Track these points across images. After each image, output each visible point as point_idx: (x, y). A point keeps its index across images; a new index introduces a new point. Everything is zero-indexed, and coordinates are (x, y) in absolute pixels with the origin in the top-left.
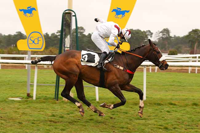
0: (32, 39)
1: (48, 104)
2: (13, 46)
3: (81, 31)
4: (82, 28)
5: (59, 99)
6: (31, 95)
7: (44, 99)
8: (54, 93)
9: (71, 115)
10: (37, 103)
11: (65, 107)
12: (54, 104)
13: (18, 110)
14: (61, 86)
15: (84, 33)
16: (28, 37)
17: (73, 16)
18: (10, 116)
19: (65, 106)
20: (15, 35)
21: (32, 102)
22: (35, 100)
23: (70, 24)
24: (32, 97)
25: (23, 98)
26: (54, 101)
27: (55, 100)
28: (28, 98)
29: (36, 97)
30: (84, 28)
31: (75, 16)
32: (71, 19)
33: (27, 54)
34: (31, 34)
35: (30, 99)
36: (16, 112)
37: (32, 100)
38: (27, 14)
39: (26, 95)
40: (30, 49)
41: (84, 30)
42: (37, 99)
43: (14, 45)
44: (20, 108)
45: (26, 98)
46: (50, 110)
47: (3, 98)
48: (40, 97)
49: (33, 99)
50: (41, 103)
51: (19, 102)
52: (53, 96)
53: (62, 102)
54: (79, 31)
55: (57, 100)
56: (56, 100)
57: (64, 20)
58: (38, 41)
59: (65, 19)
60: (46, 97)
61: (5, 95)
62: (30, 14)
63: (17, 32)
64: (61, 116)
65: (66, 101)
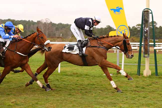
0: (120, 31)
3: (155, 24)
5: (140, 75)
9: (150, 86)
10: (125, 78)
12: (137, 78)
15: (156, 26)
17: (150, 13)
19: (145, 79)
20: (105, 28)
21: (121, 77)
25: (114, 74)
27: (137, 75)
28: (117, 74)
30: (156, 22)
31: (152, 13)
35: (119, 75)
41: (157, 24)
46: (134, 83)
47: (100, 74)
52: (136, 73)
53: (143, 77)
55: (139, 76)
56: (138, 75)
58: (125, 32)
59: (144, 15)
60: (131, 73)
63: (107, 26)
64: (143, 87)
65: (146, 76)
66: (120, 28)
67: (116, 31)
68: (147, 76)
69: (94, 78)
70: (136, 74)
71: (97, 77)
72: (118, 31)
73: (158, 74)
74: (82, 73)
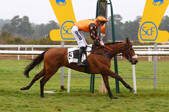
0: (66, 29)
1: (83, 97)
2: (46, 35)
3: (118, 19)
4: (119, 16)
5: (94, 92)
7: (79, 92)
8: (90, 85)
9: (107, 108)
10: (72, 96)
11: (102, 100)
12: (89, 97)
13: (51, 104)
14: (96, 77)
15: (121, 21)
16: (61, 26)
17: (109, 4)
18: (43, 110)
19: (101, 98)
20: (48, 24)
21: (67, 95)
22: (70, 93)
23: (105, 12)
24: (67, 89)
25: (57, 91)
26: (89, 93)
27: (90, 92)
28: (62, 91)
29: (70, 90)
30: (121, 16)
31: (111, 4)
32: (106, 7)
33: (60, 45)
34: (64, 24)
35: (64, 92)
36: (50, 105)
37: (66, 93)
38: (60, 2)
39: (60, 87)
40: (63, 39)
41: (122, 18)
42: (71, 91)
43: (48, 35)
44: (53, 102)
45: (60, 91)
46: (85, 103)
47: (36, 91)
48: (74, 89)
49: (67, 92)
50: (75, 96)
51: (53, 95)
52: (89, 89)
53: (98, 94)
54: (115, 19)
57: (99, 8)
59: (100, 7)
60: (81, 89)
61: (38, 88)
62: (63, 3)
63: (50, 21)
64: (97, 110)
65: (102, 93)
66: (64, 25)
68: (104, 93)
69: (27, 97)
70: (89, 91)
71: (31, 95)
73: (120, 91)
74: (10, 90)
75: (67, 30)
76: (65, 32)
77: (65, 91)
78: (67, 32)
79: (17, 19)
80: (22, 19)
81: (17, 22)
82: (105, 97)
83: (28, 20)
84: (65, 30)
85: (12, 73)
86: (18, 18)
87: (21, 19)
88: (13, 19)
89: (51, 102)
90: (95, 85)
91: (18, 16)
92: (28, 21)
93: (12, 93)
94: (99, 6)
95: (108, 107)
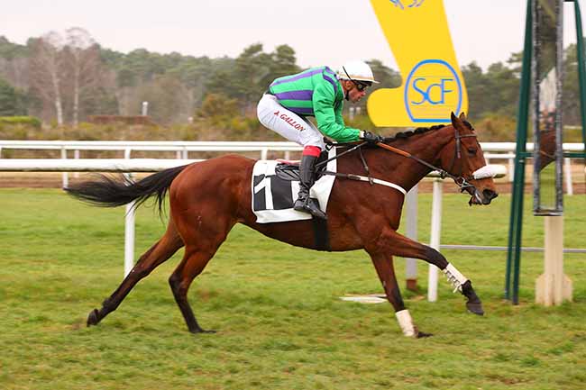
0: (423, 86)
2: (355, 111)
5: (520, 298)
6: (423, 286)
8: (504, 276)
9: (565, 356)
10: (444, 312)
11: (544, 329)
12: (501, 316)
13: (375, 340)
14: (525, 250)
16: (405, 79)
19: (543, 322)
21: (426, 309)
22: (436, 303)
23: (555, 29)
24: (426, 291)
26: (504, 305)
27: (505, 301)
29: (438, 292)
32: (558, 12)
34: (416, 67)
35: (417, 299)
36: (370, 344)
37: (425, 302)
40: (415, 120)
42: (441, 297)
43: (358, 109)
44: (382, 332)
46: (490, 338)
47: (323, 297)
49: (426, 298)
50: (455, 312)
51: (379, 309)
52: (501, 290)
53: (534, 308)
55: (516, 303)
56: (510, 302)
57: (534, 15)
58: (443, 91)
59: (537, 10)
61: (328, 285)
64: (530, 359)
65: (547, 304)
67: (403, 87)
68: (554, 304)
69: (293, 315)
70: (502, 298)
71: (307, 308)
72: (411, 90)
74: (236, 292)
75: (425, 91)
76: (419, 97)
77: (421, 294)
78: (426, 96)
79: (255, 55)
80: (272, 55)
81: (255, 66)
82: (555, 316)
83: (292, 59)
84: (421, 92)
85: (241, 236)
86: (260, 53)
87: (269, 57)
88: (242, 55)
89: (376, 334)
90: (522, 276)
91: (259, 47)
92: (291, 64)
93: (244, 301)
94: (533, 9)
95: (569, 351)
